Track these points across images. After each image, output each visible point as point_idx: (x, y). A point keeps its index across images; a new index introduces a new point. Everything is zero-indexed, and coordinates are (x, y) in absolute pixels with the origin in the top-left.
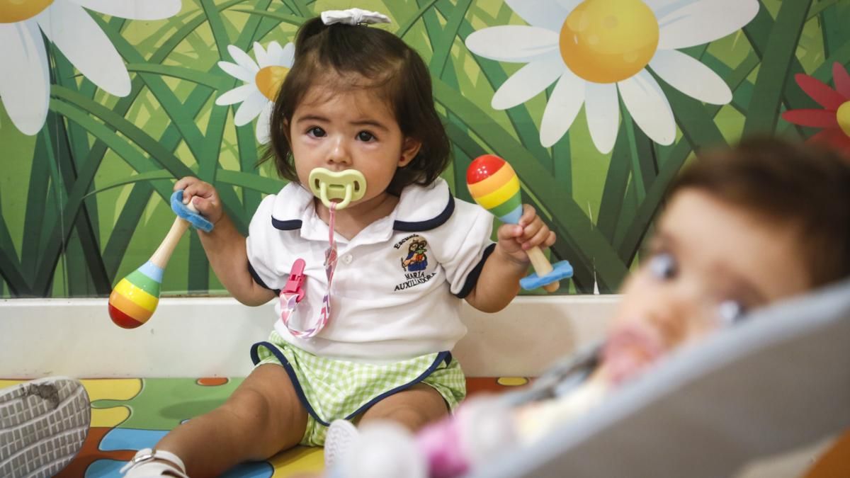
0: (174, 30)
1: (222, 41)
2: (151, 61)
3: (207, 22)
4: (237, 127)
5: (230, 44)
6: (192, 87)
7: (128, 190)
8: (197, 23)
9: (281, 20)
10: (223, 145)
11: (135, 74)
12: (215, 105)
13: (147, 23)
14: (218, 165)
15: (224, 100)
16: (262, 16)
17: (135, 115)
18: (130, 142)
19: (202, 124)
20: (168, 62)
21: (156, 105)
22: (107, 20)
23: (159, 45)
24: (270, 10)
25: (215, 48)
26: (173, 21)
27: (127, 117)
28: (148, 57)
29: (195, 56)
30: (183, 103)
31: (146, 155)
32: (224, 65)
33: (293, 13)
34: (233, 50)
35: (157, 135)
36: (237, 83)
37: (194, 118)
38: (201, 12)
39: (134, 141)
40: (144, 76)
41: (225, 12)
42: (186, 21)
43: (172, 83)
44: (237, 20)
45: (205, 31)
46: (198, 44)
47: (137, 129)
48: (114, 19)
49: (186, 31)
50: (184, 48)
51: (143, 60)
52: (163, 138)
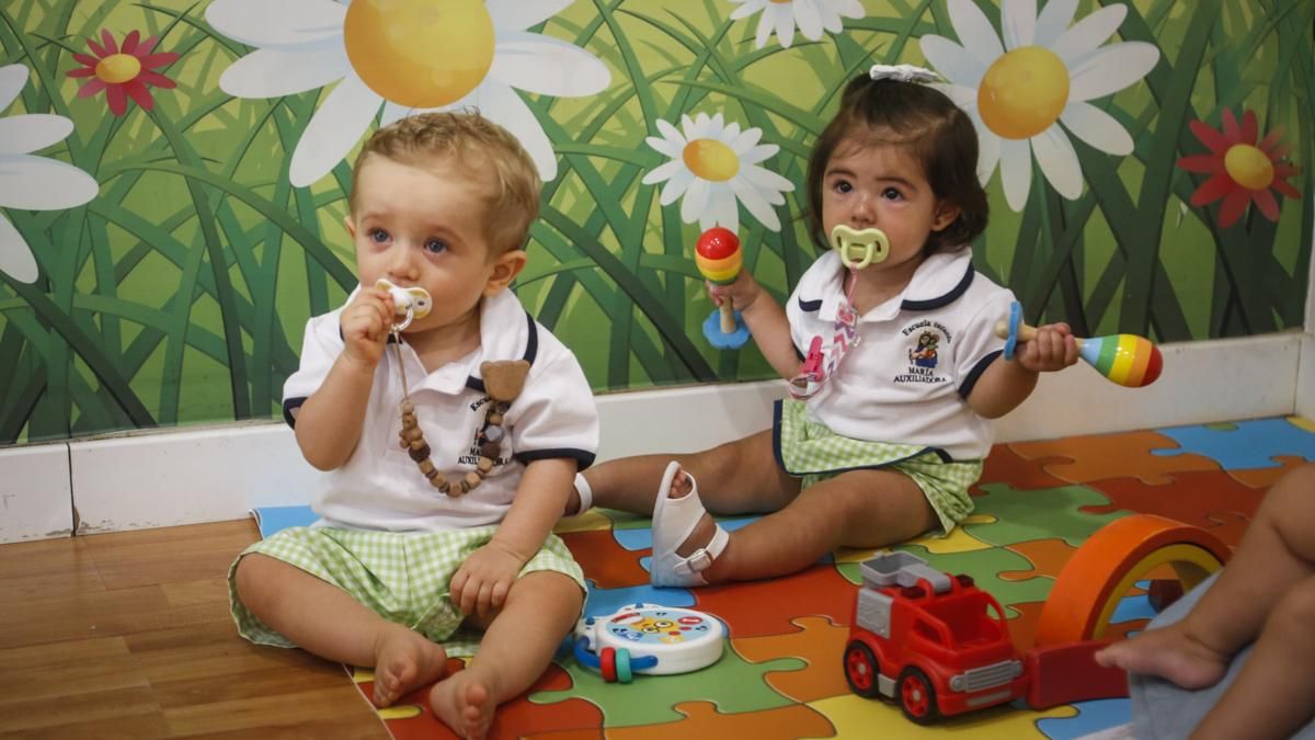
0: (602, 106)
1: (650, 117)
2: (579, 140)
3: (636, 97)
4: (662, 207)
5: (657, 117)
6: (618, 166)
7: (550, 281)
8: (625, 97)
9: (710, 90)
10: (648, 227)
11: (561, 156)
12: (641, 184)
13: (576, 100)
14: (641, 249)
15: (650, 178)
16: (691, 86)
17: (560, 201)
18: (554, 230)
19: (628, 206)
20: (596, 141)
21: (582, 187)
22: (535, 99)
23: (587, 122)
24: (700, 79)
25: (643, 123)
26: (603, 96)
27: (551, 203)
28: (575, 137)
29: (623, 133)
30: (609, 184)
31: (570, 243)
32: (652, 142)
33: (722, 81)
34: (662, 125)
35: (581, 222)
36: (664, 159)
37: (620, 200)
38: (630, 85)
39: (558, 229)
40: (573, 158)
41: (654, 84)
42: (615, 96)
43: (599, 163)
44: (666, 92)
45: (634, 107)
46: (627, 120)
47: (561, 214)
48: (542, 97)
49: (614, 106)
50: (612, 125)
51: (570, 140)
52: (587, 224)
